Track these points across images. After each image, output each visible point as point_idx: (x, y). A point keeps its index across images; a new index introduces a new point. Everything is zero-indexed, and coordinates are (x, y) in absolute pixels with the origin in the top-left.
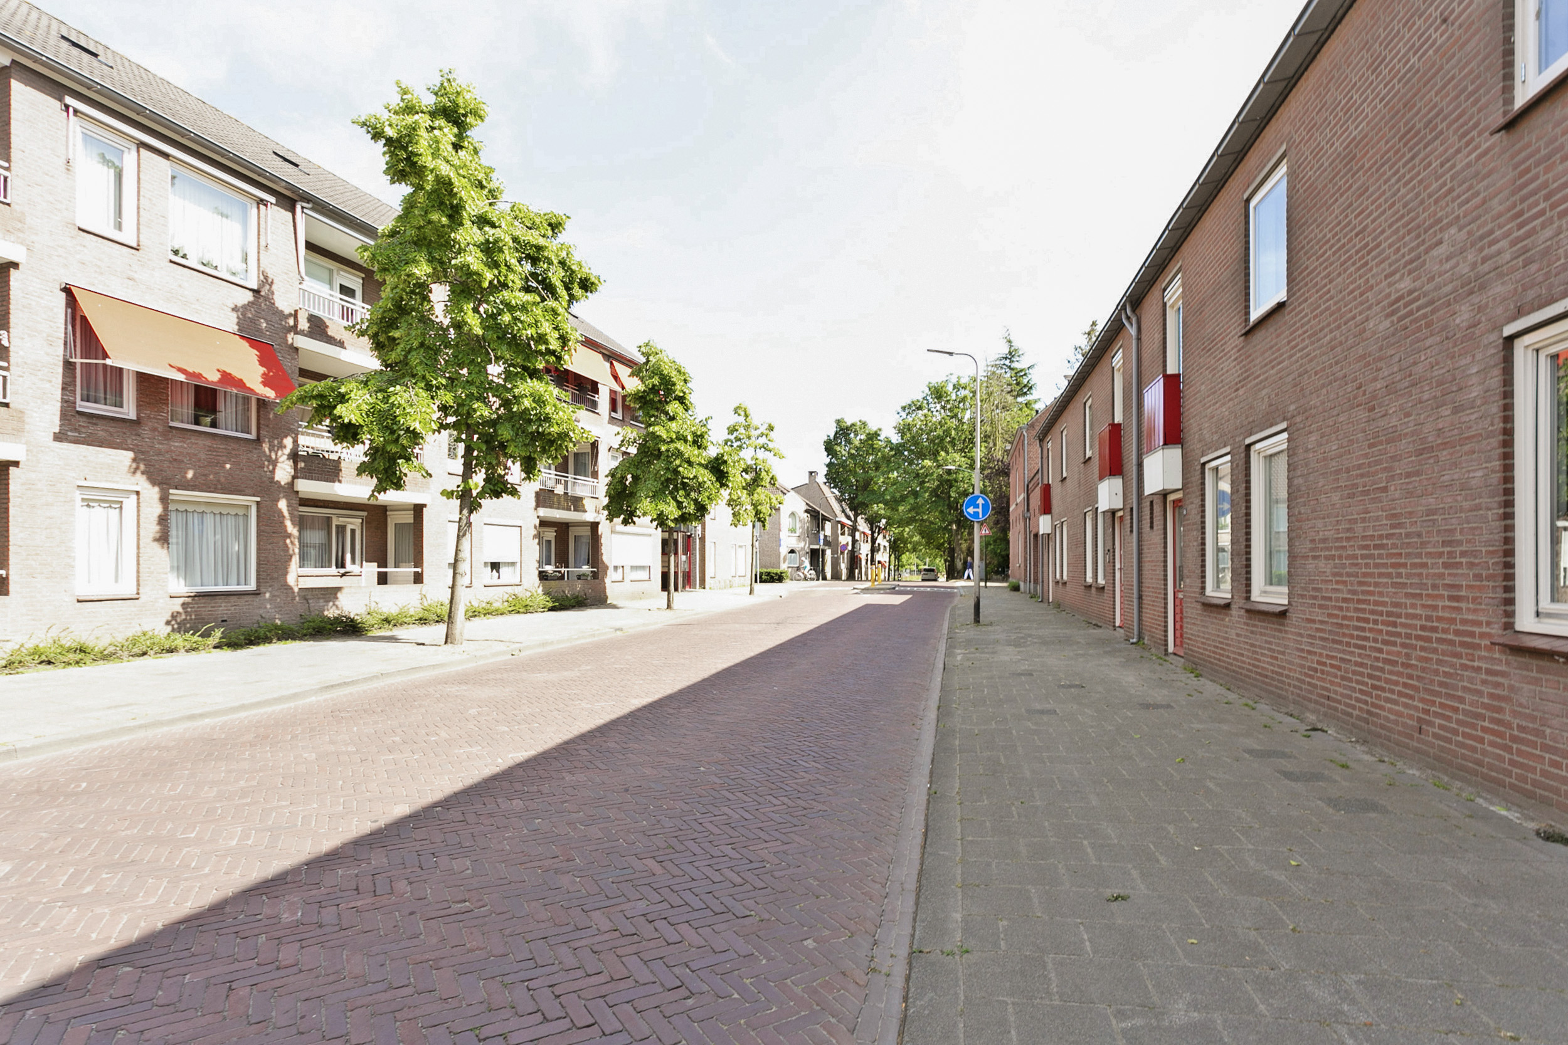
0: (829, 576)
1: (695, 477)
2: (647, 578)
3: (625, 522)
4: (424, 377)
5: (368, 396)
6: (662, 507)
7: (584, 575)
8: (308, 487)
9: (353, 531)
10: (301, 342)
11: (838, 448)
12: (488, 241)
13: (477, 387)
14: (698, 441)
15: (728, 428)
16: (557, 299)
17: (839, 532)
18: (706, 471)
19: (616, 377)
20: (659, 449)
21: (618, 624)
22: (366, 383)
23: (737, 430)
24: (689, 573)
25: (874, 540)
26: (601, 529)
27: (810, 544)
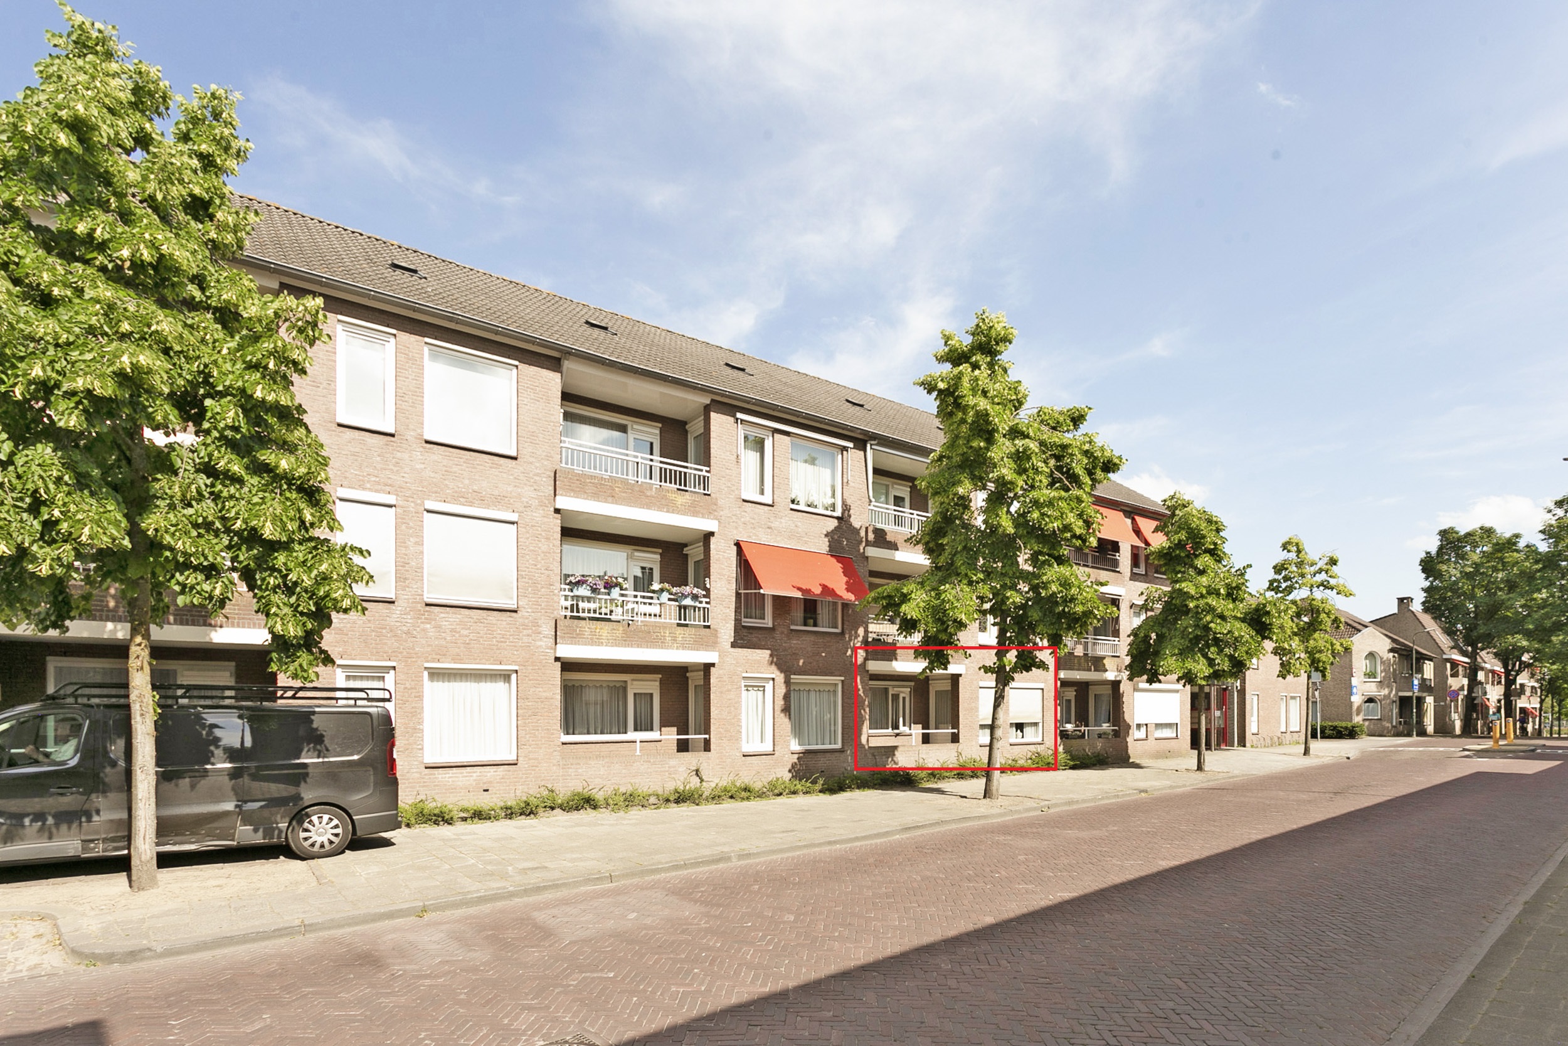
0: (1430, 729)
1: (1229, 632)
2: (1174, 735)
3: (1150, 681)
4: (966, 575)
5: (924, 595)
6: (1190, 664)
7: (1105, 733)
8: (875, 666)
9: (904, 698)
10: (872, 552)
11: (1444, 567)
12: (1018, 450)
13: (1010, 578)
14: (1234, 593)
15: (1274, 567)
16: (1080, 487)
17: (1449, 672)
18: (1243, 625)
19: (1137, 532)
20: (1187, 606)
21: (1142, 785)
22: (922, 584)
23: (1286, 569)
24: (1224, 729)
25: (1510, 682)
26: (1122, 687)
27: (1398, 690)
